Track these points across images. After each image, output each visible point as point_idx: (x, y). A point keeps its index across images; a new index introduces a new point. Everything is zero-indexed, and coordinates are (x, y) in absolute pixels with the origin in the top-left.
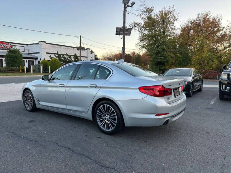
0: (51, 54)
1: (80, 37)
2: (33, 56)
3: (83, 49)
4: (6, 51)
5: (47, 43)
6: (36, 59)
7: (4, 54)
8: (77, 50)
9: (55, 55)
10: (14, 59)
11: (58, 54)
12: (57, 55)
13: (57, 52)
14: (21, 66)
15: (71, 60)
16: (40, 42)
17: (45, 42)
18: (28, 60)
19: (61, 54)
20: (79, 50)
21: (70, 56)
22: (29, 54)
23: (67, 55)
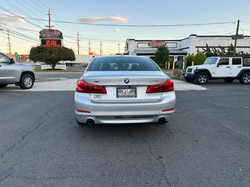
0: (199, 48)
1: (239, 21)
2: (183, 51)
3: (241, 37)
4: (156, 49)
5: (197, 36)
6: (186, 54)
7: (154, 52)
8: (233, 39)
9: (204, 48)
10: (161, 56)
11: (207, 47)
12: (206, 49)
13: (207, 45)
14: (166, 63)
15: (225, 52)
16: (190, 36)
17: (195, 35)
18: (177, 56)
19: (211, 47)
20: (234, 39)
21: (223, 48)
22: (180, 50)
23: (220, 47)
